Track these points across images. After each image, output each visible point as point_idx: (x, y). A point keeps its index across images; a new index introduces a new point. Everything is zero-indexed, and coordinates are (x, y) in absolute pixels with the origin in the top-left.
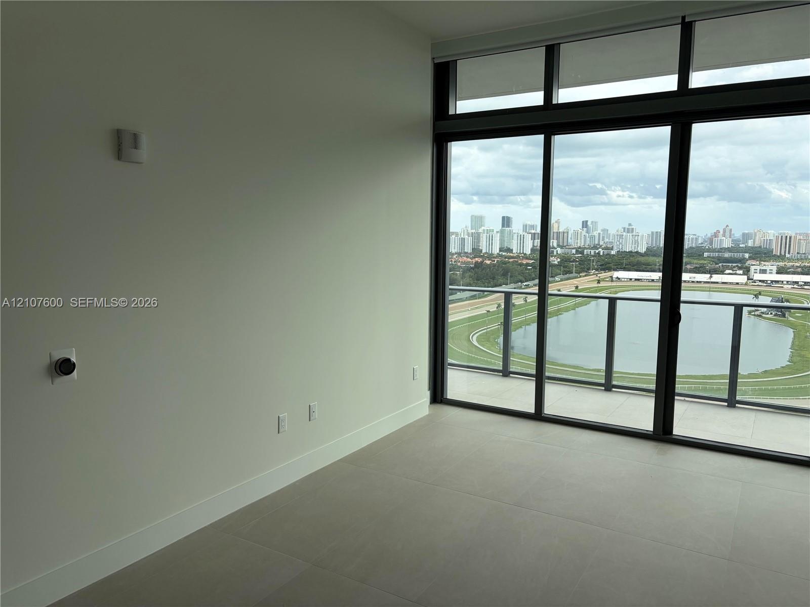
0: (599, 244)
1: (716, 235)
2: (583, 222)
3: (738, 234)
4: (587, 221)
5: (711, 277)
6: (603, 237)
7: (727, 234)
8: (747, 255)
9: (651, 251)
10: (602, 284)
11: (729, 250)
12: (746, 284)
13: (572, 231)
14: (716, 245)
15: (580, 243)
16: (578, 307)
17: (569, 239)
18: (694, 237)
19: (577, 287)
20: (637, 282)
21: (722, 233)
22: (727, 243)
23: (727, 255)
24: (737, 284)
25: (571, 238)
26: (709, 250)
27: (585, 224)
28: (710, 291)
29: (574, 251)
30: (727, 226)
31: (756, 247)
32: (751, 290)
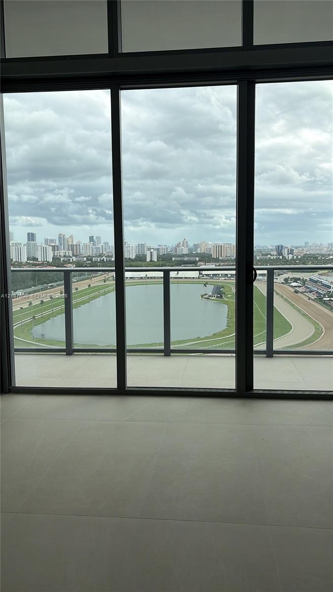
0: (102, 254)
1: (178, 245)
2: (90, 237)
3: (191, 245)
4: (93, 237)
5: (178, 273)
6: (105, 248)
7: (185, 245)
8: (197, 259)
9: (139, 258)
10: (107, 283)
11: (187, 255)
12: (199, 278)
13: (83, 244)
14: (179, 253)
15: (89, 253)
16: (91, 300)
17: (81, 250)
18: (166, 247)
19: (89, 286)
20: (131, 279)
21: (182, 243)
22: (185, 251)
23: (186, 259)
24: (194, 278)
25: (82, 250)
26: (175, 256)
27: (91, 239)
28: (178, 283)
29: (85, 259)
30: (185, 239)
31: (202, 253)
32: (201, 281)
